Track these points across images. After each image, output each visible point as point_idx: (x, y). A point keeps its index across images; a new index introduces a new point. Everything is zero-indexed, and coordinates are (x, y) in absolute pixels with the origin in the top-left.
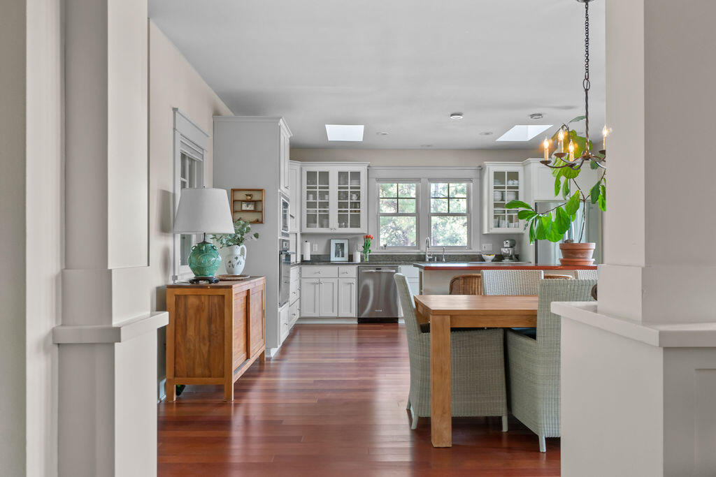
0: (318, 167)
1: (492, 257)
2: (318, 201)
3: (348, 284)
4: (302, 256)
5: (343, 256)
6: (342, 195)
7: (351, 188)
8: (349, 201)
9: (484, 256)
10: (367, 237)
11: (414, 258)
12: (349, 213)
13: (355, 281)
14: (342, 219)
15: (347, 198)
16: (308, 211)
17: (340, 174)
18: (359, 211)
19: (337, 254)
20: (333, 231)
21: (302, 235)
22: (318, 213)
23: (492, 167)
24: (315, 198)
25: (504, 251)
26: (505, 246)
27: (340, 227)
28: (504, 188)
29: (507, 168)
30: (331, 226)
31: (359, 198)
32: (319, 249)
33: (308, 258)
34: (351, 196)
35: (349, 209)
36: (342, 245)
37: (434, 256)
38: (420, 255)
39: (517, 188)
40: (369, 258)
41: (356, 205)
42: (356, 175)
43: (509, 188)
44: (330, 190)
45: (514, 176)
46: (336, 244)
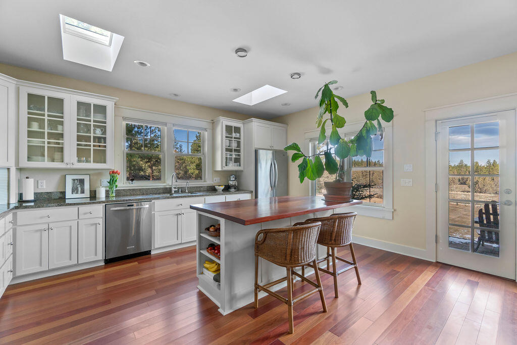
0: (47, 92)
1: (222, 187)
2: (46, 131)
3: (92, 225)
4: (21, 195)
5: (83, 192)
6: (82, 127)
7: (94, 121)
8: (92, 135)
9: (217, 187)
10: (113, 172)
11: (161, 191)
12: (92, 148)
13: (101, 221)
14: (82, 153)
15: (89, 131)
16: (29, 141)
17: (80, 104)
18: (105, 147)
19: (74, 190)
20: (68, 166)
21: (20, 170)
22: (46, 145)
23: (225, 121)
24: (42, 126)
25: (231, 183)
26: (231, 179)
27: (79, 161)
28: (232, 138)
29: (234, 123)
30: (66, 159)
31: (104, 132)
32: (48, 186)
33: (29, 196)
34: (94, 130)
35: (92, 144)
36: (82, 182)
37: (179, 188)
38: (167, 188)
39: (239, 139)
40: (116, 193)
41: (101, 139)
42: (101, 109)
43: (235, 138)
44: (66, 120)
45: (237, 130)
46: (74, 180)
